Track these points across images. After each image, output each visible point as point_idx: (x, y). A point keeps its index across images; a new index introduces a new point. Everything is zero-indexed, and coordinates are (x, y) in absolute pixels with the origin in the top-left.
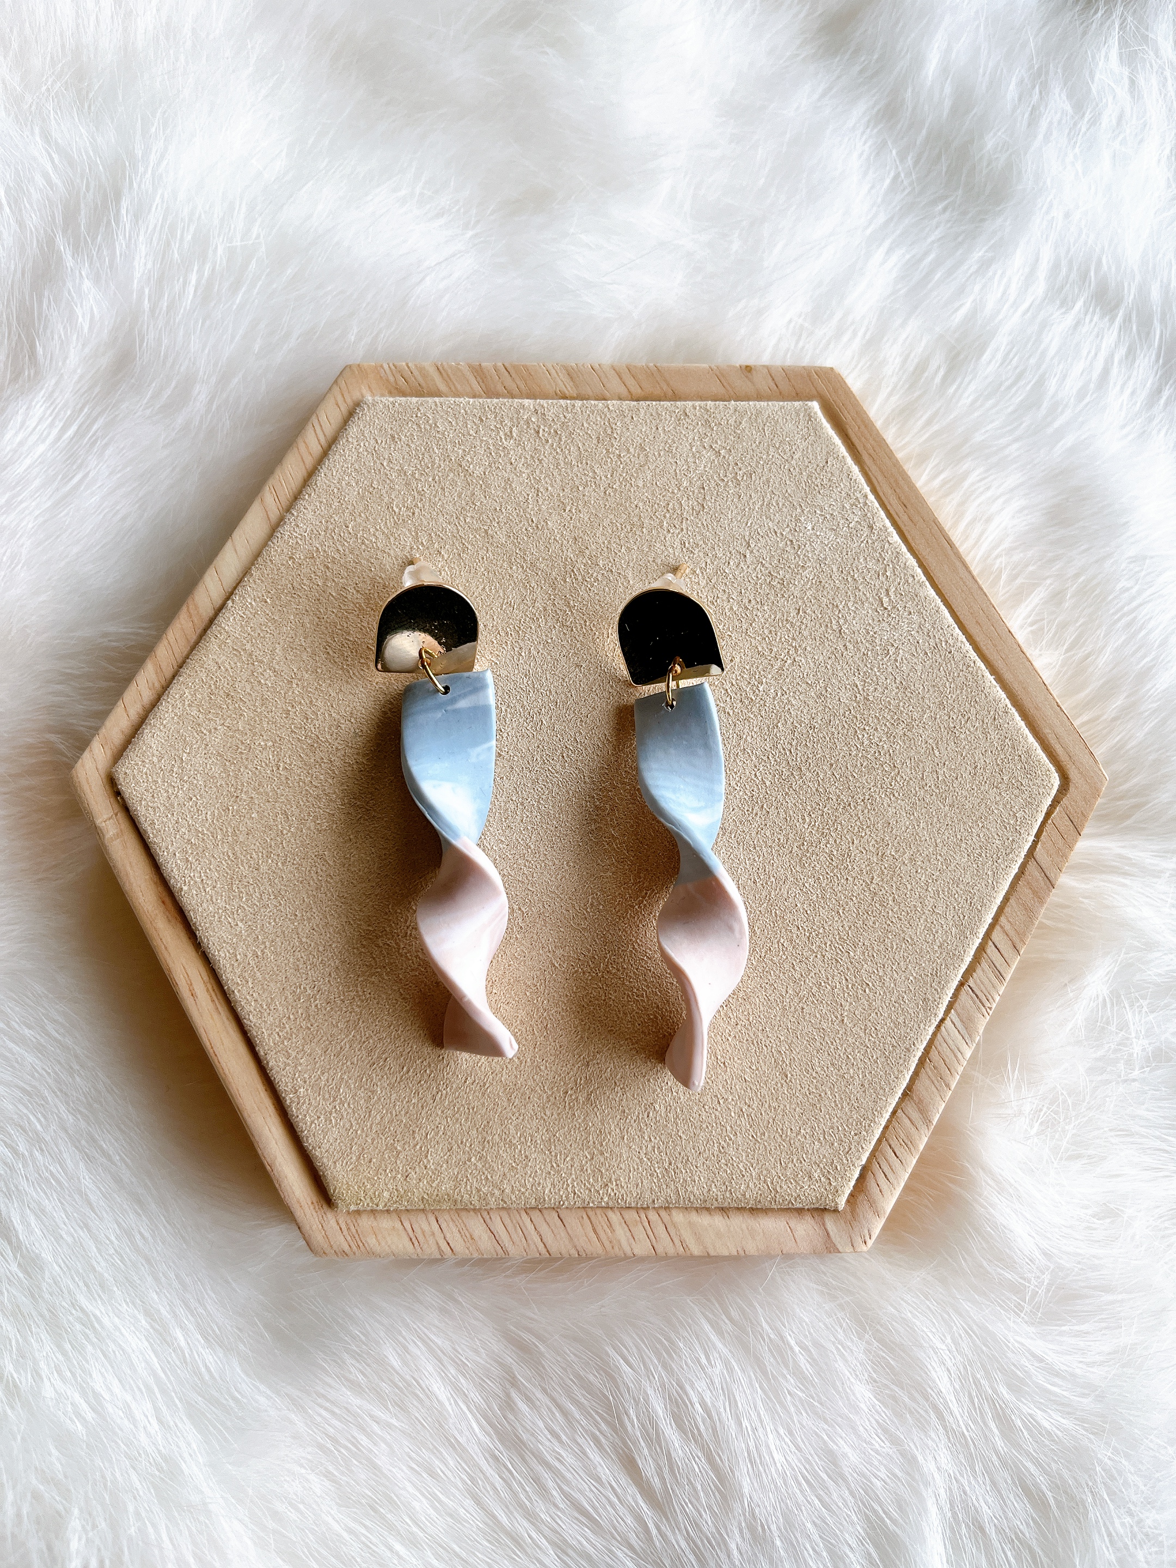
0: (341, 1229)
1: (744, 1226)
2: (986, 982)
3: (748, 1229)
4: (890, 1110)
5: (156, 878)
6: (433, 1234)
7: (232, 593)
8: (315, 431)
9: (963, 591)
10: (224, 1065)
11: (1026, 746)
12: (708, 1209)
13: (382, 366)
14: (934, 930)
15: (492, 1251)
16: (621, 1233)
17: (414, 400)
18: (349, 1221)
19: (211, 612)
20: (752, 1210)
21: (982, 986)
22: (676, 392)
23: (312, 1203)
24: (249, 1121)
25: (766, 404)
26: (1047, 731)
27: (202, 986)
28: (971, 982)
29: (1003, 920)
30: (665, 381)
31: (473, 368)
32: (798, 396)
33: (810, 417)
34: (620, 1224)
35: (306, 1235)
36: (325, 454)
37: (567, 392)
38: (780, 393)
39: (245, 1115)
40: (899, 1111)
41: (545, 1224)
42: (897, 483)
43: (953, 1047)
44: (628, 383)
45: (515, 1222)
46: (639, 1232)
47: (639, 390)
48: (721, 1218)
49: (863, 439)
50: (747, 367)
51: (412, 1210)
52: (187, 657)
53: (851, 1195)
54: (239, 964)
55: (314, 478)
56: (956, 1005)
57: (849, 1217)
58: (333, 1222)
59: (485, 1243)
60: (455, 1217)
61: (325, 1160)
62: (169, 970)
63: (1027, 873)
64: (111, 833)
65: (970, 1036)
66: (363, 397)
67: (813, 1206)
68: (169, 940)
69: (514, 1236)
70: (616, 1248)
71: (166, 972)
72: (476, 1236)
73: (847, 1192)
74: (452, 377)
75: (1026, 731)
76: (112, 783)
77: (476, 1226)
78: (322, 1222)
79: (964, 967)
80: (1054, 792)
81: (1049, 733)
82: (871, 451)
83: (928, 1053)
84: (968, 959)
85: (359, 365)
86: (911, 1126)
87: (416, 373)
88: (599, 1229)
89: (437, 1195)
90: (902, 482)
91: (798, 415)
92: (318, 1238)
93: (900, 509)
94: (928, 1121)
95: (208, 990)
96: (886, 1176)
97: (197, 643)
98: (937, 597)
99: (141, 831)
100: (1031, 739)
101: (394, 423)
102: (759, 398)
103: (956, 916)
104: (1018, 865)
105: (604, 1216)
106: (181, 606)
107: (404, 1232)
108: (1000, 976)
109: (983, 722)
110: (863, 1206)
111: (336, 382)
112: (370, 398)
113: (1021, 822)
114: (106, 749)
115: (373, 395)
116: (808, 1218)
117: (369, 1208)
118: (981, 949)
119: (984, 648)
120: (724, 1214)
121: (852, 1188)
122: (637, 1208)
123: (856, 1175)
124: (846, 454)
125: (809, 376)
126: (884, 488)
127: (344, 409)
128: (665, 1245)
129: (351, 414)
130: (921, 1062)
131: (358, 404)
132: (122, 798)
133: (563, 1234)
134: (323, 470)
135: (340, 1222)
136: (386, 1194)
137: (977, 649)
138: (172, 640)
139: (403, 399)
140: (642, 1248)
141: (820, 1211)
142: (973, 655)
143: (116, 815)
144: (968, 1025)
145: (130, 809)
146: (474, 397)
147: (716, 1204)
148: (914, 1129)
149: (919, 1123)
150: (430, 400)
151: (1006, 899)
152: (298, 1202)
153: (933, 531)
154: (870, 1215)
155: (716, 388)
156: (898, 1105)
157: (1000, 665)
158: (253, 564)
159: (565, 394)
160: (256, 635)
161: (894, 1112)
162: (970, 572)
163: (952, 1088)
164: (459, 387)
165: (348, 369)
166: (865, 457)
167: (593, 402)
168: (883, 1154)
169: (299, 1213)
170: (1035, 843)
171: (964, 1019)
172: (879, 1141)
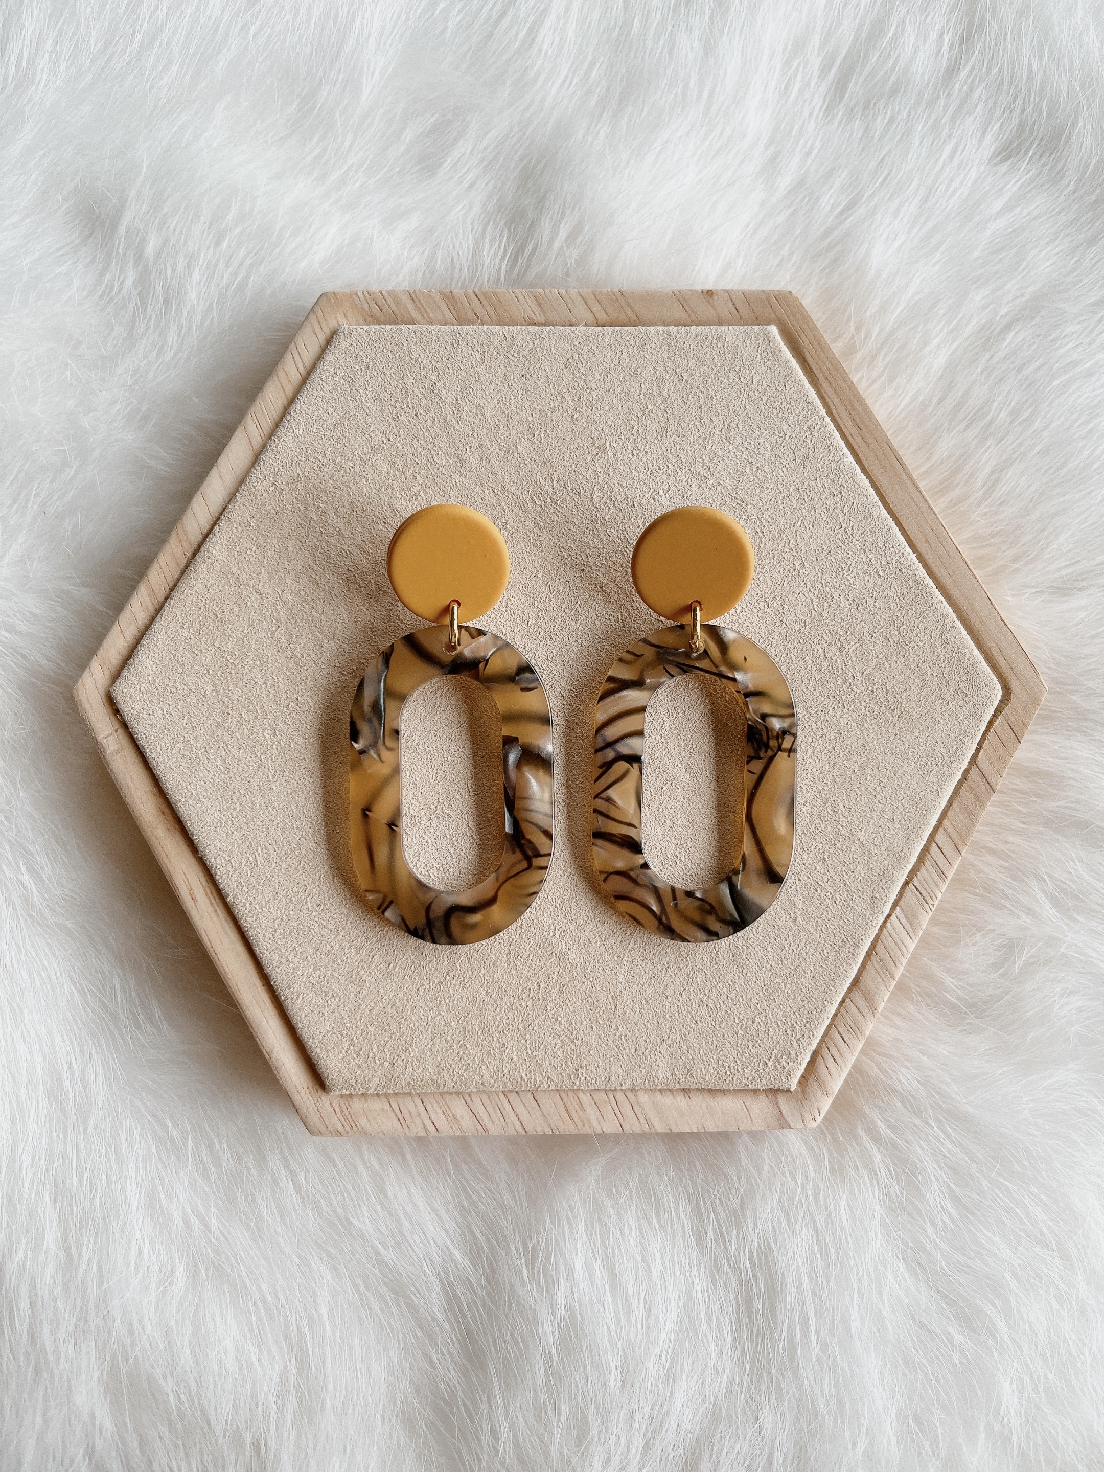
0: (335, 1111)
1: (704, 1105)
2: (930, 880)
3: (707, 1108)
4: (839, 999)
5: (155, 790)
6: (419, 1114)
7: (218, 519)
8: (294, 359)
9: (913, 510)
10: (224, 964)
11: (971, 659)
12: (671, 1090)
13: (356, 294)
14: (881, 833)
15: (474, 1130)
16: (591, 1111)
17: (389, 327)
18: (342, 1104)
19: (200, 538)
20: (711, 1091)
21: (925, 884)
22: (640, 317)
23: (308, 1088)
24: (248, 1014)
25: (726, 328)
26: (990, 644)
27: (201, 890)
28: (915, 881)
29: (946, 823)
30: (630, 306)
31: (445, 295)
32: (757, 321)
33: (769, 340)
34: (590, 1104)
35: (304, 1117)
36: (305, 380)
37: (535, 318)
38: (741, 317)
39: (244, 1008)
40: (848, 1000)
41: (522, 1105)
42: (852, 406)
43: (898, 941)
44: (594, 310)
45: (493, 1102)
46: (608, 1111)
47: (605, 315)
48: (683, 1098)
49: (820, 362)
50: (708, 291)
51: (400, 1094)
52: (178, 580)
53: (803, 1076)
54: (235, 870)
55: (293, 405)
56: (901, 903)
57: (800, 1095)
58: (327, 1105)
59: (467, 1123)
60: (439, 1100)
61: (319, 1050)
62: (171, 876)
63: (969, 779)
64: (112, 749)
65: (914, 931)
66: (339, 325)
67: (766, 1087)
68: (170, 848)
69: (493, 1116)
70: (587, 1125)
71: (168, 878)
72: (458, 1116)
73: (799, 1074)
74: (424, 304)
75: (972, 645)
76: (111, 702)
77: (459, 1108)
78: (318, 1105)
79: (910, 867)
80: (996, 703)
81: (992, 647)
82: (828, 374)
83: (874, 947)
84: (913, 859)
85: (334, 293)
86: (859, 1013)
87: (389, 300)
88: (571, 1108)
89: (422, 1080)
90: (856, 405)
91: (757, 340)
92: (314, 1119)
93: (854, 430)
94: (873, 1009)
95: (207, 894)
96: (834, 1059)
97: (187, 566)
98: (889, 516)
99: (140, 747)
100: (976, 652)
101: (369, 351)
102: (721, 323)
103: (902, 821)
104: (961, 772)
105: (576, 1097)
106: (172, 530)
107: (392, 1114)
108: (943, 875)
109: (931, 636)
110: (813, 1086)
111: (312, 309)
112: (346, 326)
113: (965, 731)
114: (104, 669)
115: (349, 324)
116: (763, 1097)
117: (360, 1093)
118: (926, 850)
119: (933, 565)
120: (686, 1095)
121: (803, 1071)
122: (606, 1090)
123: (807, 1058)
124: (803, 378)
125: (768, 300)
126: (839, 411)
127: (322, 338)
128: (632, 1125)
129: (328, 342)
130: (868, 955)
131: (334, 333)
132: (121, 715)
133: (539, 1114)
134: (302, 398)
135: (334, 1105)
136: (376, 1080)
137: (926, 566)
138: (163, 564)
139: (377, 327)
140: (610, 1126)
141: (774, 1092)
142: (922, 572)
143: (116, 731)
144: (912, 920)
145: (129, 725)
146: (446, 324)
147: (677, 1086)
148: (860, 1017)
149: (866, 1011)
150: (404, 327)
151: (950, 803)
152: (296, 1087)
153: (885, 452)
154: (819, 1094)
155: (679, 314)
156: (846, 995)
157: (947, 581)
158: (237, 491)
159: (533, 320)
160: (243, 559)
161: (843, 1001)
162: (920, 492)
163: (897, 979)
164: (431, 314)
165: (324, 298)
166: (822, 380)
167: (561, 328)
168: (832, 1040)
169: (296, 1097)
170: (978, 750)
171: (909, 916)
172: (829, 1027)
